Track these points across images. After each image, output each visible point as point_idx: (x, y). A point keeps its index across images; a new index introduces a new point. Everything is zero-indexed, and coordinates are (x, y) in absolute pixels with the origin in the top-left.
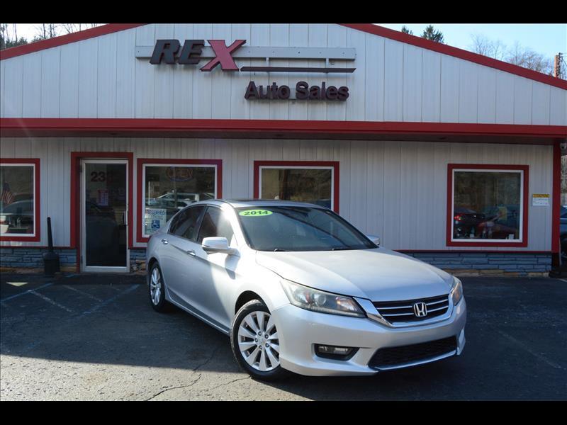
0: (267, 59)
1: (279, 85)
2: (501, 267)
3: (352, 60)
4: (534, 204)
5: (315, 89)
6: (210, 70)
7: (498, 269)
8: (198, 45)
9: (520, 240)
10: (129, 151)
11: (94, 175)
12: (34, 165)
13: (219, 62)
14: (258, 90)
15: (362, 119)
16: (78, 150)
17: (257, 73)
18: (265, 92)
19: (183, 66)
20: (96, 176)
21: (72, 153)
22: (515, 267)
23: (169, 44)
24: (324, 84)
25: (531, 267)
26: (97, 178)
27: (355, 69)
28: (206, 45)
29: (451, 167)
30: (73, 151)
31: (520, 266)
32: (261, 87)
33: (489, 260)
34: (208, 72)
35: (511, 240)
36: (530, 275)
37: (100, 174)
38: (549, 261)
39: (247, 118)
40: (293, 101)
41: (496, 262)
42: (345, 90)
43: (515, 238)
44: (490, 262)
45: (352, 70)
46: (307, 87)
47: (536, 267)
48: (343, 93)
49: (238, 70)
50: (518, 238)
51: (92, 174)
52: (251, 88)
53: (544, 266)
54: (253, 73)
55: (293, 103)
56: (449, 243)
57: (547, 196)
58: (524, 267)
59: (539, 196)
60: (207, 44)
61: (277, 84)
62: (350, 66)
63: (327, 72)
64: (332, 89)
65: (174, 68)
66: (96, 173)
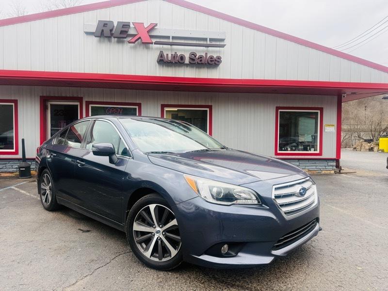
1: (179, 54)
2: (307, 168)
4: (326, 131)
5: (201, 57)
6: (134, 43)
7: (305, 169)
8: (126, 26)
9: (318, 152)
10: (79, 96)
11: (56, 111)
12: (13, 104)
13: (140, 38)
14: (166, 57)
15: (229, 78)
16: (45, 95)
17: (164, 46)
18: (170, 59)
19: (116, 39)
20: (58, 113)
21: (40, 96)
22: (315, 167)
23: (107, 24)
24: (206, 54)
25: (324, 167)
27: (225, 45)
29: (277, 108)
30: (41, 95)
31: (317, 167)
32: (167, 55)
33: (300, 164)
34: (132, 44)
35: (312, 151)
36: (323, 172)
37: (60, 111)
38: (334, 164)
39: (158, 75)
40: (187, 65)
41: (304, 165)
42: (219, 58)
43: (314, 151)
44: (300, 165)
45: (223, 46)
47: (327, 167)
48: (218, 60)
49: (152, 43)
50: (317, 150)
51: (55, 111)
52: (161, 55)
53: (331, 167)
54: (161, 46)
55: (187, 67)
56: (277, 154)
57: (333, 126)
58: (320, 167)
59: (329, 126)
60: (132, 26)
61: (177, 53)
62: (222, 43)
63: (208, 47)
64: (211, 58)
65: (110, 41)
66: (57, 110)
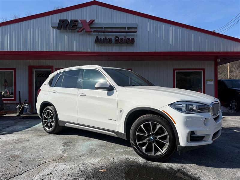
0: (103, 28)
1: (108, 38)
3: (136, 28)
4: (207, 83)
5: (122, 39)
10: (51, 65)
12: (13, 71)
14: (100, 40)
15: (140, 51)
16: (31, 65)
17: (99, 33)
18: (102, 41)
19: (70, 30)
21: (29, 66)
23: (64, 22)
24: (125, 37)
26: (39, 76)
28: (79, 22)
29: (174, 70)
37: (40, 74)
39: (96, 51)
42: (133, 40)
45: (136, 32)
46: (119, 39)
49: (91, 32)
51: (37, 74)
54: (98, 33)
55: (114, 45)
57: (212, 80)
59: (209, 80)
61: (107, 37)
62: (135, 30)
63: (126, 33)
65: (67, 32)
66: (39, 74)
